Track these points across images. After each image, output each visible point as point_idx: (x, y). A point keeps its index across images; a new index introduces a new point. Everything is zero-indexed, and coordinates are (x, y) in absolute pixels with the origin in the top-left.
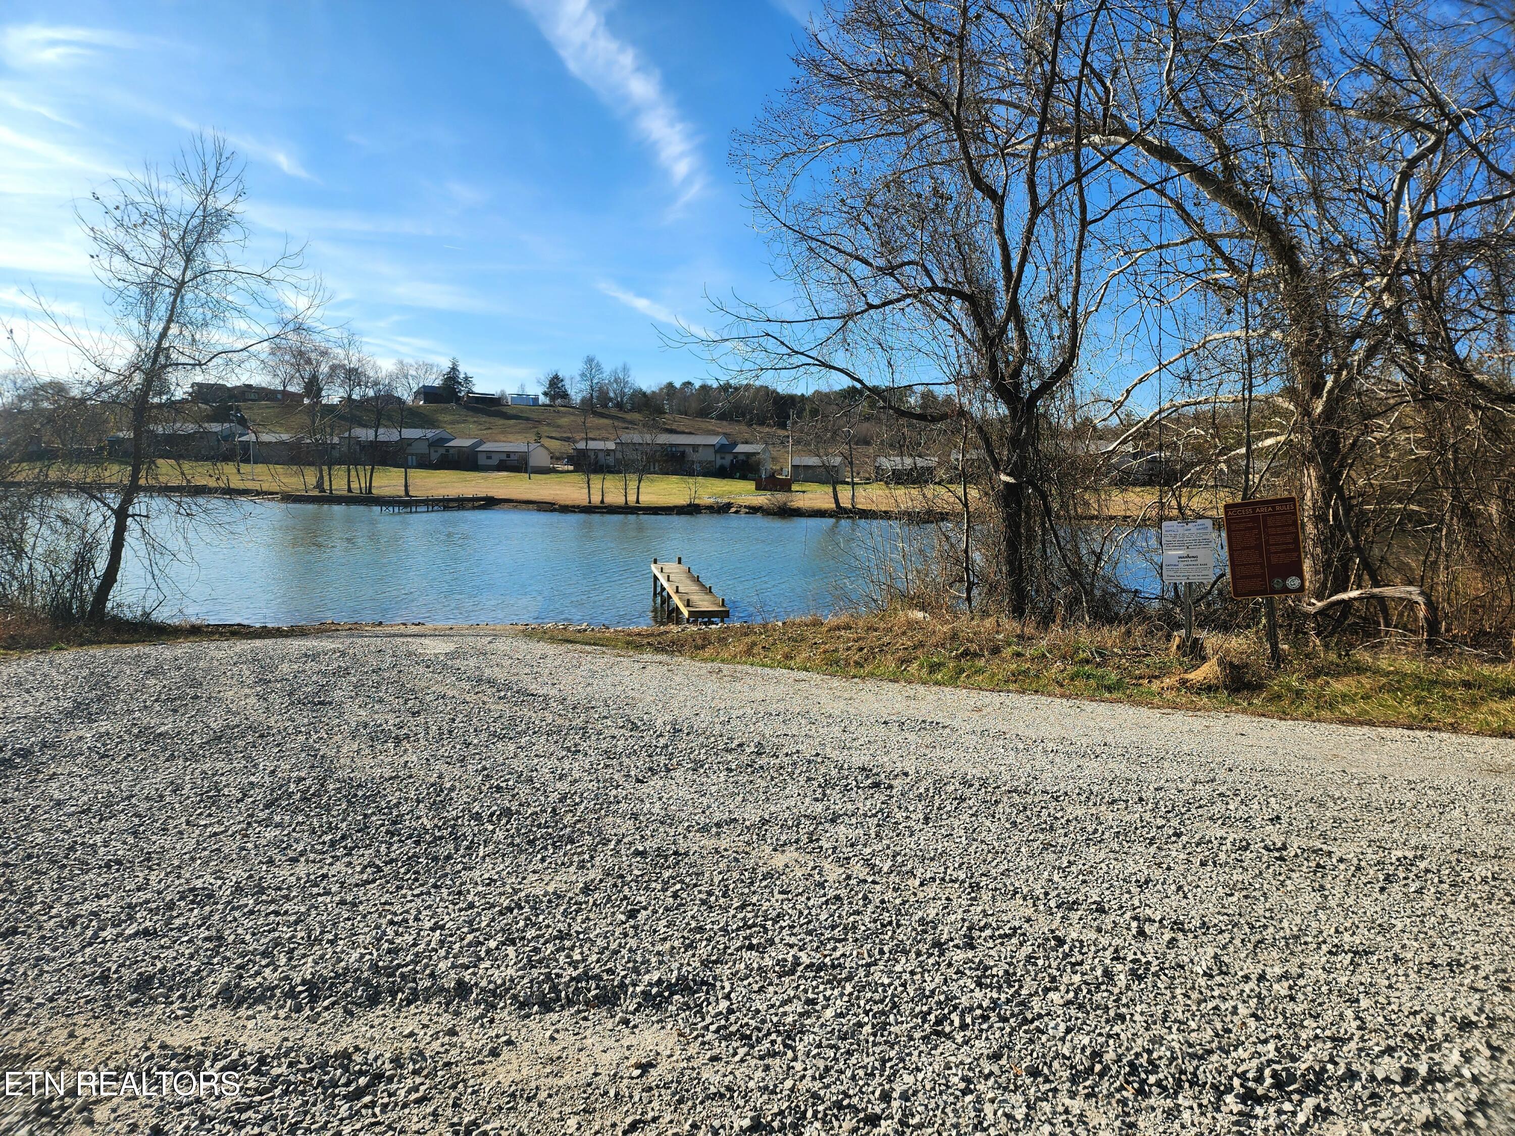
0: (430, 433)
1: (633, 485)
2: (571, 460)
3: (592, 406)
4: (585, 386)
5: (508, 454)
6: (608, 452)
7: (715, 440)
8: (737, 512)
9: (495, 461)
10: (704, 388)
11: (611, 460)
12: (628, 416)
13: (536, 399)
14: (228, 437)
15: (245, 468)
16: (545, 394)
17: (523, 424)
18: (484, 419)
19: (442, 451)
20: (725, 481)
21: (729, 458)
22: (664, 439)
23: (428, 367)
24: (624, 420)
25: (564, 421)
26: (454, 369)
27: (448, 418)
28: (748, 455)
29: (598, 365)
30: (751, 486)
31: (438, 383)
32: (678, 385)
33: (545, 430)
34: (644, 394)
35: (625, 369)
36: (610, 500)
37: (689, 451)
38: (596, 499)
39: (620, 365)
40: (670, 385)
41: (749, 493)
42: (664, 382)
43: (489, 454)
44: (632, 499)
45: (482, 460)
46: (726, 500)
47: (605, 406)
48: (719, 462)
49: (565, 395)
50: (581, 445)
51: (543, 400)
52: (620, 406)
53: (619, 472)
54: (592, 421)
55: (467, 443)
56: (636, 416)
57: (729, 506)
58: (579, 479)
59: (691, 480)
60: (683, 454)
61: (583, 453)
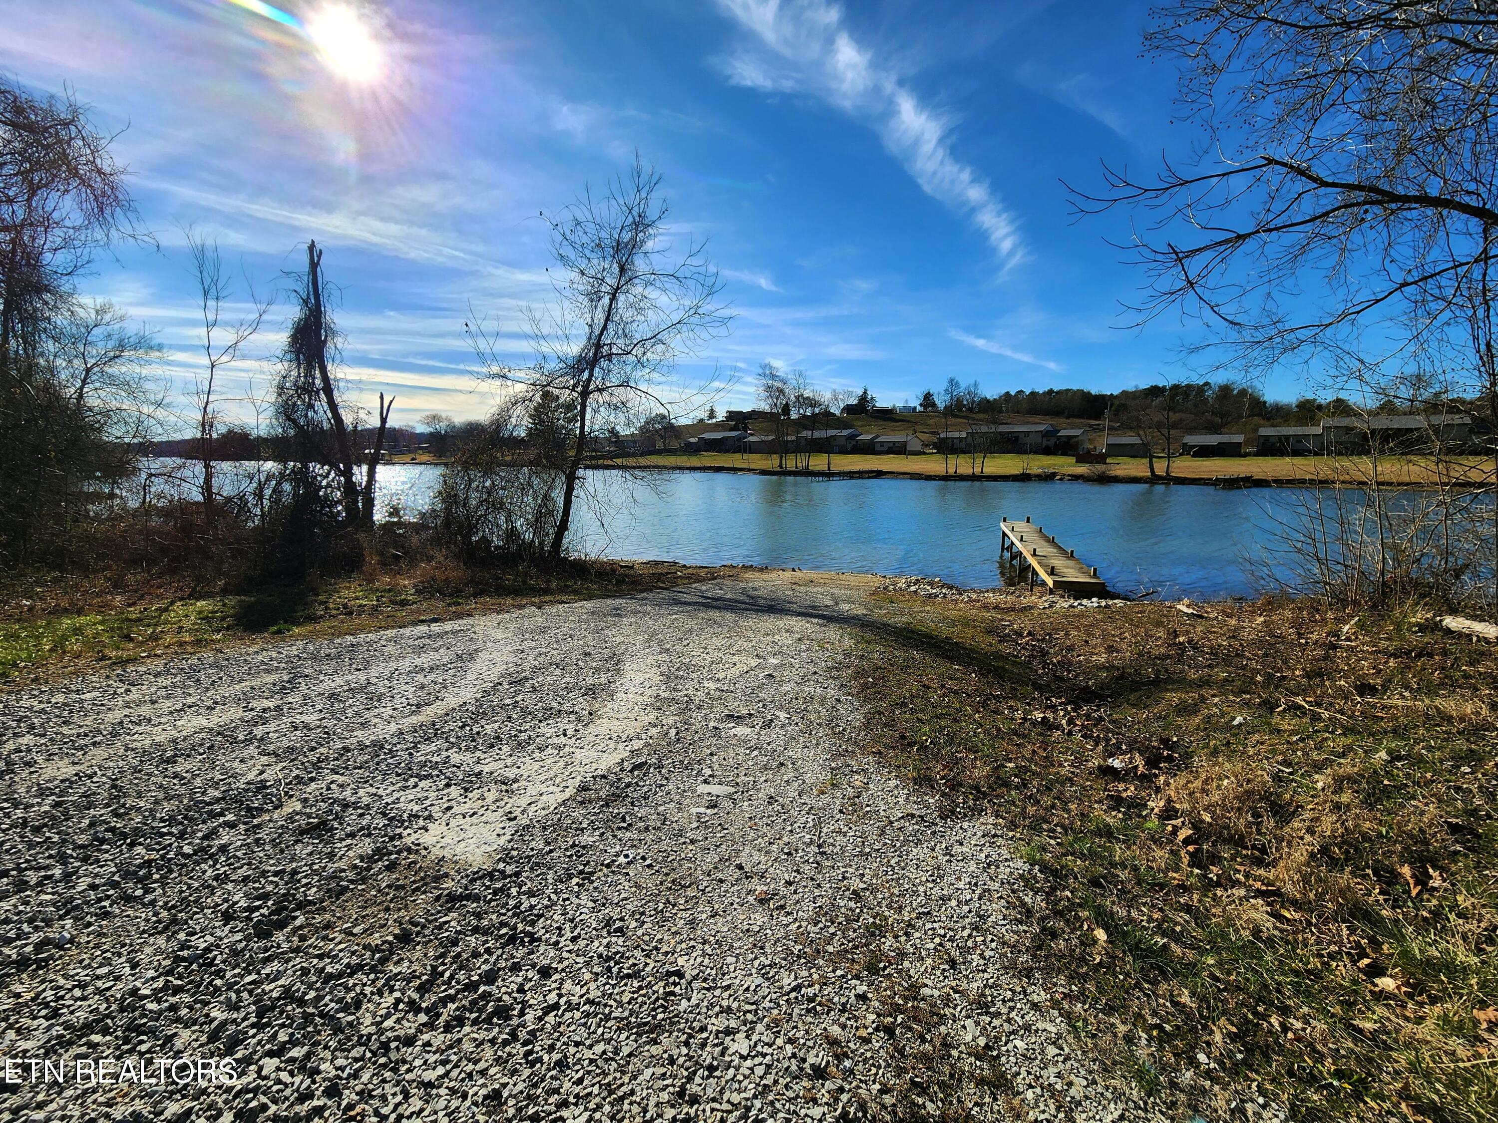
0: (846, 432)
1: (978, 462)
2: (935, 445)
3: (952, 410)
4: (947, 397)
5: (894, 443)
6: (960, 439)
7: (1042, 428)
8: (1061, 479)
9: (885, 448)
10: (1033, 393)
11: (963, 445)
12: (976, 416)
13: (915, 408)
14: (739, 439)
15: (745, 456)
16: (921, 405)
17: (907, 425)
18: (882, 423)
19: (854, 443)
20: (1049, 457)
21: (1053, 440)
22: (1002, 429)
23: (850, 394)
24: (974, 419)
25: (931, 422)
26: (865, 393)
27: (860, 423)
28: (1069, 438)
29: (957, 383)
30: (1072, 460)
31: (855, 402)
32: (1013, 393)
33: (919, 428)
34: (988, 401)
35: (976, 385)
36: (960, 471)
37: (1022, 436)
38: (951, 471)
39: (972, 383)
40: (1007, 394)
41: (1070, 465)
42: (1003, 392)
43: (882, 444)
44: (978, 470)
45: (878, 448)
46: (1051, 471)
47: (961, 410)
48: (1045, 443)
49: (934, 405)
50: (943, 435)
51: (919, 408)
52: (971, 410)
53: (969, 452)
54: (951, 420)
55: (869, 437)
56: (981, 416)
57: (1054, 475)
58: (940, 457)
59: (1025, 457)
60: (1017, 438)
61: (943, 441)
